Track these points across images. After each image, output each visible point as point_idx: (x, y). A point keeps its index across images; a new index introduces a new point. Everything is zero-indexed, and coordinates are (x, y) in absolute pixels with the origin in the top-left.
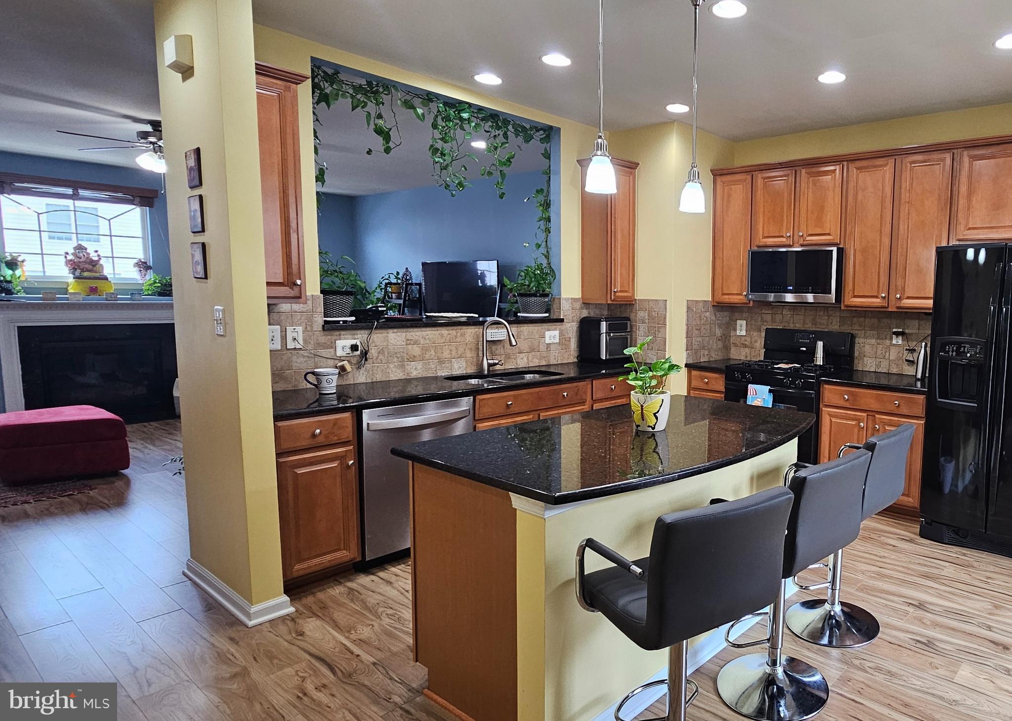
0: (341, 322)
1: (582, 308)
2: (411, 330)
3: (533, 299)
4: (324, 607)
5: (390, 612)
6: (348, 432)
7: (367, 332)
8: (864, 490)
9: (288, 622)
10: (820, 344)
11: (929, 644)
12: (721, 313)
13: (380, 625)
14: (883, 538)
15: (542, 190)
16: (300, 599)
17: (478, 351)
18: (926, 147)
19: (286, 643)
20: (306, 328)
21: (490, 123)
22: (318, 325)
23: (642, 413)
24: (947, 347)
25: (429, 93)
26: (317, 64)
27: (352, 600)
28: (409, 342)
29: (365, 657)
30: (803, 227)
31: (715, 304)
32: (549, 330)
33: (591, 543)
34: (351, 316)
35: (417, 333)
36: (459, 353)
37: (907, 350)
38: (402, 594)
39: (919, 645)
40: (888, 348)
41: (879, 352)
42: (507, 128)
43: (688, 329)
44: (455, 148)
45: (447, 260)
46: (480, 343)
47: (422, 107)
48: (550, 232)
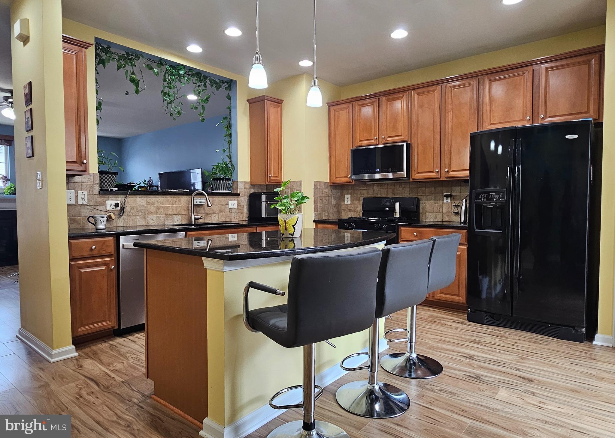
0: (110, 190)
1: (250, 188)
2: (150, 196)
3: (221, 182)
4: (95, 353)
5: (134, 356)
6: (111, 249)
7: (124, 196)
8: (429, 268)
9: (74, 360)
10: (398, 204)
11: (477, 377)
12: (335, 190)
13: (127, 363)
14: (443, 321)
15: (226, 118)
16: (82, 349)
17: (189, 211)
18: (461, 76)
19: (72, 371)
20: (89, 193)
21: (196, 78)
22: (96, 191)
23: (285, 225)
24: (480, 196)
25: (161, 59)
26: (98, 42)
27: (112, 350)
28: (148, 203)
29: (117, 378)
30: (384, 133)
31: (331, 184)
32: (231, 200)
33: (252, 285)
34: (115, 187)
35: (154, 199)
36: (178, 211)
37: (453, 206)
38: (141, 347)
39: (470, 378)
40: (441, 206)
41: (435, 209)
42: (205, 80)
43: (315, 199)
44: (176, 92)
45: (173, 170)
46: (190, 206)
47: (157, 68)
48: (231, 143)
